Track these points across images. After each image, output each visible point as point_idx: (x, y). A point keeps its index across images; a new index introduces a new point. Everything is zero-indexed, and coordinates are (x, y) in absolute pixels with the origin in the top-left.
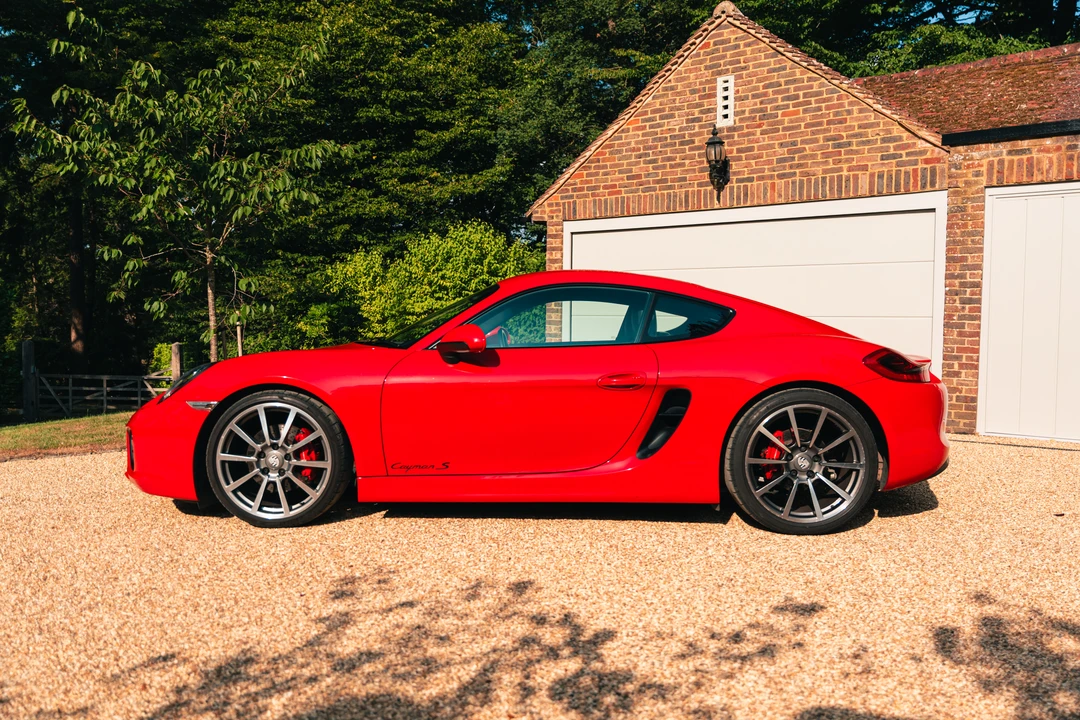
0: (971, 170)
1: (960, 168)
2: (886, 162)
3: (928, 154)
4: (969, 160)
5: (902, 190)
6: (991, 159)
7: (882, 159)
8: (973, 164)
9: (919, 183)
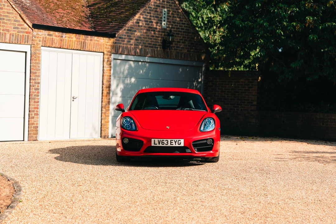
0: (38, 39)
1: (35, 38)
2: (15, 30)
3: (27, 30)
4: (38, 35)
5: (19, 43)
6: (44, 36)
7: (14, 29)
8: (39, 37)
9: (24, 41)
